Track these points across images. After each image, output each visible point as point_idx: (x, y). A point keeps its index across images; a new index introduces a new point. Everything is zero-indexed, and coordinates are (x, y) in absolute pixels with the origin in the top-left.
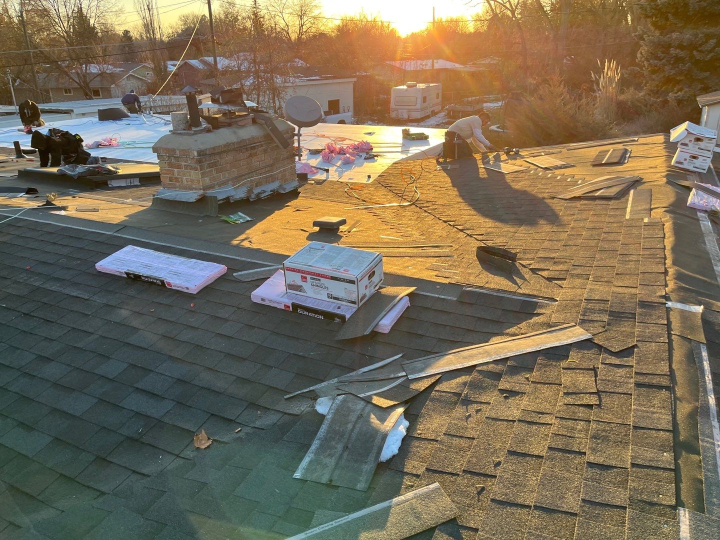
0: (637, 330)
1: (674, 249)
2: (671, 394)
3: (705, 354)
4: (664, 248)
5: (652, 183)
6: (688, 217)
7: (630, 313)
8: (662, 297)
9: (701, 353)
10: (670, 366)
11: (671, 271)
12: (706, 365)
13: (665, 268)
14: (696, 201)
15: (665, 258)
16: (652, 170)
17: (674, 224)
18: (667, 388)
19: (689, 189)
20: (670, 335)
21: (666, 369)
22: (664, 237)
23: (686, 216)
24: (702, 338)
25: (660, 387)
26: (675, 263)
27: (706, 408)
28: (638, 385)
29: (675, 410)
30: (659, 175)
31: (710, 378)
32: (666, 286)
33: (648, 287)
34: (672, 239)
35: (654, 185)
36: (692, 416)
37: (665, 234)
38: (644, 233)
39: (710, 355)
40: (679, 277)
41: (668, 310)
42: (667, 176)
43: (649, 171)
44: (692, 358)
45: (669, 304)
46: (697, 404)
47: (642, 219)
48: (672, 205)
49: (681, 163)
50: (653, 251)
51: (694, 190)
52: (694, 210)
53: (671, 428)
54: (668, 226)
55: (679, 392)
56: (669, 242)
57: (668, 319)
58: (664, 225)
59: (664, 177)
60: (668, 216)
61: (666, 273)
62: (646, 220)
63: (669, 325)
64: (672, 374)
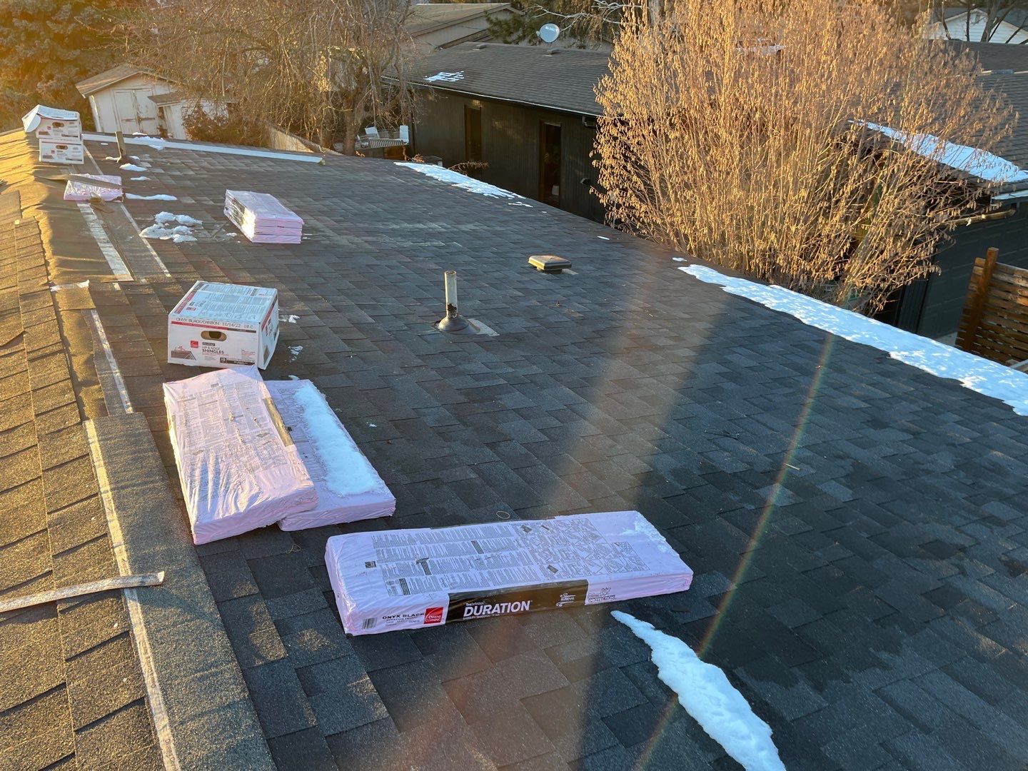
0: (23, 319)
1: (52, 242)
2: (65, 354)
3: (96, 316)
4: (42, 243)
5: (18, 184)
6: (67, 209)
7: (13, 309)
8: (45, 285)
9: (92, 316)
10: (62, 335)
11: (52, 262)
12: (98, 324)
13: (45, 261)
14: (73, 192)
15: (44, 252)
16: (17, 171)
17: (50, 219)
18: (60, 351)
19: (64, 182)
20: (57, 313)
21: (58, 338)
22: (40, 233)
23: (63, 209)
24: (92, 305)
25: (54, 354)
26: (54, 253)
27: (101, 354)
28: (31, 361)
29: (71, 364)
30: (24, 175)
31: (103, 331)
32: (48, 274)
33: (29, 282)
34: (49, 233)
35: (22, 186)
36: (89, 362)
37: (40, 231)
38: (17, 234)
39: (101, 316)
40: (61, 264)
41: (53, 294)
42: (34, 174)
43: (11, 173)
44: (83, 323)
45: (54, 288)
46: (92, 353)
47: (13, 223)
48: (45, 201)
49: (50, 157)
50: (29, 249)
51: (69, 182)
52: (73, 202)
53: (69, 377)
54: (43, 222)
55: (72, 350)
56: (46, 236)
57: (54, 300)
58: (38, 222)
59: (32, 175)
60: (42, 212)
61: (47, 264)
62: (17, 222)
63: (56, 306)
64: (64, 341)
